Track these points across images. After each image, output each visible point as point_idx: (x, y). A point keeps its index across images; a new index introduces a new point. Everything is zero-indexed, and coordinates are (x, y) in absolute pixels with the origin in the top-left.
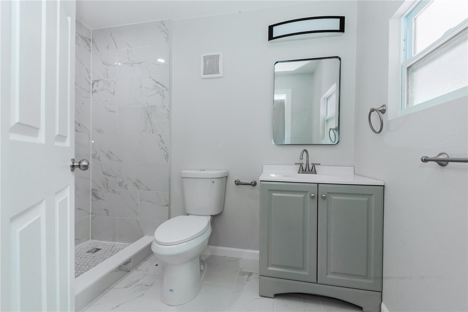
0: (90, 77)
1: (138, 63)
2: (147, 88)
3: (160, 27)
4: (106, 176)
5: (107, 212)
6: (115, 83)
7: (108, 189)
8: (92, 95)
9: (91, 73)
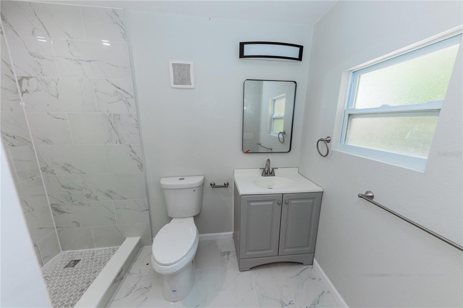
0: (13, 73)
1: (87, 61)
2: (105, 93)
3: (112, 18)
4: (67, 190)
5: (77, 223)
6: (57, 84)
7: (74, 203)
8: (22, 96)
9: (13, 65)
